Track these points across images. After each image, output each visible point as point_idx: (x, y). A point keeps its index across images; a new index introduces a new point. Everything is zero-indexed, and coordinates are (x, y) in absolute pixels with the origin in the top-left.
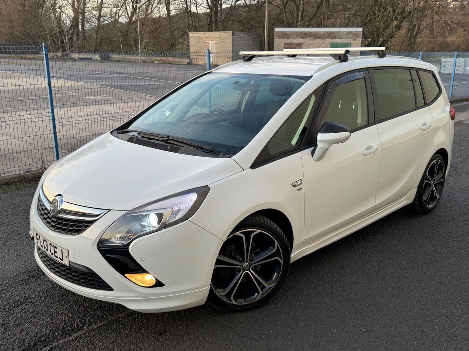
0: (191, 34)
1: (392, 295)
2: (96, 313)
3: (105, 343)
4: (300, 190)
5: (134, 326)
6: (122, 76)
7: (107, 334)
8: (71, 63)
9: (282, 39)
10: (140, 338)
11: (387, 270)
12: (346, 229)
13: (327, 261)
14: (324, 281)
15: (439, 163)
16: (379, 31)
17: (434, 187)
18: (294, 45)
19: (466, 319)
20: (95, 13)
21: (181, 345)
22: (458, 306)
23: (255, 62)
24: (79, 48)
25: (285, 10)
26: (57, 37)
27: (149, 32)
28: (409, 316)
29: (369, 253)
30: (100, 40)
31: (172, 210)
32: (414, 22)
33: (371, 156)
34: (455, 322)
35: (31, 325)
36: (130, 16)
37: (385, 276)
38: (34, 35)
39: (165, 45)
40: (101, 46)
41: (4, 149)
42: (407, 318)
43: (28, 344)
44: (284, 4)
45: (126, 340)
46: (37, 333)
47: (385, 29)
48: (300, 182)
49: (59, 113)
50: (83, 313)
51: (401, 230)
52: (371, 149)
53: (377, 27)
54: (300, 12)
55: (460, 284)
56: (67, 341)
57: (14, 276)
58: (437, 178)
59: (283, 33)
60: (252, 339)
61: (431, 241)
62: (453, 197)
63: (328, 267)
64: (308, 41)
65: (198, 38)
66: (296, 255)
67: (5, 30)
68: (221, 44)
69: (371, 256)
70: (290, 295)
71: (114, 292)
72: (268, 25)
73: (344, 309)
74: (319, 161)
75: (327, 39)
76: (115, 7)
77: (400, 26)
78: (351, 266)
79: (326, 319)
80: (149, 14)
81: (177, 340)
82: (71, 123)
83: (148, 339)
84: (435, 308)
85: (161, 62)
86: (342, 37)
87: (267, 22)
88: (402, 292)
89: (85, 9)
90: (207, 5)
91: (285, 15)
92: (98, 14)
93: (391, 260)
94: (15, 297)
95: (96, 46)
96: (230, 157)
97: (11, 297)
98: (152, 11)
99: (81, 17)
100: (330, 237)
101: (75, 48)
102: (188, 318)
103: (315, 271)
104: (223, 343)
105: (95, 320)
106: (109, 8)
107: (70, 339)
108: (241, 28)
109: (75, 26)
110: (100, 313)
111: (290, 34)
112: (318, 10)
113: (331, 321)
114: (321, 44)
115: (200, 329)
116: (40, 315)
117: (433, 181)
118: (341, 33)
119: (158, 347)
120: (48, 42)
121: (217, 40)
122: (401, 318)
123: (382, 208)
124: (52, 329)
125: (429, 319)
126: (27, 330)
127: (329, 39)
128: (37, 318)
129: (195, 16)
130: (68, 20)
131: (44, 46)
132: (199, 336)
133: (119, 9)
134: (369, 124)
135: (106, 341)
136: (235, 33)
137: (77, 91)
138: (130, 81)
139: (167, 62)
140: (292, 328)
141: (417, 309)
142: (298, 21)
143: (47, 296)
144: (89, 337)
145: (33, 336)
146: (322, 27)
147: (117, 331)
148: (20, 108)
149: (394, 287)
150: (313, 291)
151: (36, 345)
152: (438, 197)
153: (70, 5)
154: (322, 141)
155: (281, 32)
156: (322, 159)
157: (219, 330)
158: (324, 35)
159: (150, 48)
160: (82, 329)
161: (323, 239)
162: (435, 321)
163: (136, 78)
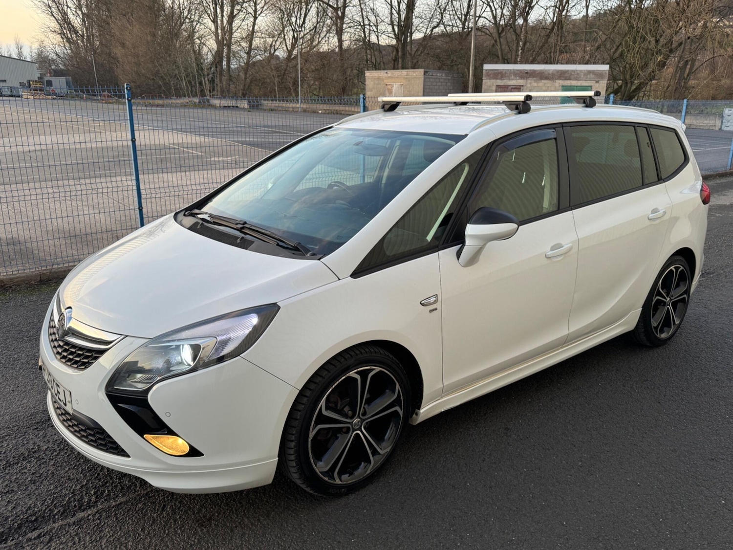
0: (368, 74)
1: (574, 481)
2: (121, 482)
3: (118, 532)
4: (435, 311)
5: (169, 507)
6: (268, 130)
7: (126, 517)
8: (208, 111)
9: (493, 80)
10: (170, 527)
11: (576, 437)
12: (518, 370)
13: (485, 417)
14: (472, 451)
15: (680, 270)
16: (634, 70)
17: (670, 307)
18: (510, 88)
19: (687, 531)
20: (244, 44)
21: (227, 545)
22: (677, 506)
23: (399, 112)
24: (222, 91)
25: (500, 40)
26: (194, 77)
27: (313, 71)
28: (594, 520)
29: (553, 408)
30: (249, 81)
31: (216, 340)
32: (685, 57)
33: (561, 258)
34: (666, 535)
35: (24, 495)
36: (289, 49)
37: (571, 448)
38: (165, 74)
39: (333, 88)
40: (251, 89)
41: (84, 227)
42: (589, 522)
43: (10, 524)
44: (500, 32)
45: (150, 529)
46: (29, 508)
47: (642, 67)
48: (435, 299)
49: (170, 179)
50: (104, 481)
51: (613, 371)
52: (559, 248)
53: (630, 64)
54: (521, 43)
55: (688, 468)
56: (66, 525)
57: (29, 415)
58: (676, 293)
59: (496, 71)
60: (335, 543)
61: (656, 391)
62: (705, 320)
63: (485, 428)
64: (531, 83)
65: (378, 78)
66: (428, 409)
67: (129, 67)
68: (408, 86)
69: (556, 412)
70: (414, 471)
71: (130, 459)
72: (475, 60)
73: (492, 500)
74: (470, 268)
75: (557, 79)
76: (270, 37)
77: (665, 62)
78: (520, 428)
79: (460, 517)
80: (314, 47)
81: (223, 535)
82: (181, 193)
83: (181, 530)
84: (639, 507)
85: (327, 111)
86: (580, 77)
87: (473, 57)
88: (592, 476)
89: (231, 39)
90: (392, 33)
91: (499, 47)
92: (247, 45)
93: (585, 421)
94: (19, 448)
95: (244, 90)
96: (319, 259)
97: (13, 449)
98: (319, 42)
99: (225, 51)
100: (488, 382)
101: (217, 91)
102: (249, 501)
103: (463, 433)
104: (291, 546)
105: (116, 493)
106: (263, 38)
107: (71, 522)
108: (439, 64)
109: (218, 62)
110: (127, 482)
111: (506, 73)
112: (547, 40)
113: (467, 520)
114: (548, 87)
115: (262, 519)
116: (43, 480)
117: (670, 297)
118: (579, 72)
119: (191, 545)
120: (183, 83)
121: (404, 81)
122: (579, 522)
123: (581, 338)
124: (52, 502)
125: (625, 528)
126: (17, 502)
127: (561, 81)
128: (37, 483)
129: (375, 48)
130: (209, 54)
131: (127, 88)
132: (258, 532)
133: (275, 39)
134: (559, 209)
135: (120, 529)
136: (428, 72)
137: (203, 149)
138: (278, 137)
139: (335, 112)
140: (403, 528)
141: (609, 508)
142: (518, 55)
143: (63, 449)
144: (99, 519)
145: (22, 512)
146: (551, 64)
147: (141, 513)
148: (123, 171)
149: (581, 467)
150: (452, 466)
151: (21, 527)
152: (677, 322)
153: (212, 34)
154: (473, 237)
155: (492, 70)
156: (474, 264)
157: (291, 523)
158: (553, 74)
159: (315, 93)
160: (93, 506)
161: (477, 386)
162: (633, 531)
163: (287, 133)
